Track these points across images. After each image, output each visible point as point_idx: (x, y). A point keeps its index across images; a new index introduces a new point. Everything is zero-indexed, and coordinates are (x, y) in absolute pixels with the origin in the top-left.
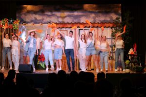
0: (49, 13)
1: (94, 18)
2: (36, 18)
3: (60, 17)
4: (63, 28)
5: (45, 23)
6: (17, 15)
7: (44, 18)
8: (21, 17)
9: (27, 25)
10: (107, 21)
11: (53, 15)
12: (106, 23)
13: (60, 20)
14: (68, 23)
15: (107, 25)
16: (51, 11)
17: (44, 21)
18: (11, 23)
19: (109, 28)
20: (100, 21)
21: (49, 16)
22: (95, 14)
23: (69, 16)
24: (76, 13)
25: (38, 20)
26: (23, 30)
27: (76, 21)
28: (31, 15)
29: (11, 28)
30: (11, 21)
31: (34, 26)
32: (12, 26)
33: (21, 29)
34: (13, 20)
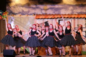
0: (34, 6)
1: (72, 10)
3: (44, 9)
4: (45, 18)
5: (30, 15)
6: (7, 8)
7: (29, 10)
9: (15, 16)
10: (83, 12)
11: (37, 8)
12: (82, 14)
13: (44, 12)
14: (50, 15)
15: (83, 16)
16: (36, 5)
17: (30, 13)
18: (1, 15)
19: (84, 19)
20: (77, 12)
21: (34, 8)
22: (73, 7)
23: (51, 8)
24: (57, 6)
25: (24, 12)
26: (12, 20)
27: (57, 13)
28: (19, 8)
29: (1, 19)
30: (1, 13)
31: (21, 17)
32: (1, 17)
33: (10, 19)
34: (3, 12)
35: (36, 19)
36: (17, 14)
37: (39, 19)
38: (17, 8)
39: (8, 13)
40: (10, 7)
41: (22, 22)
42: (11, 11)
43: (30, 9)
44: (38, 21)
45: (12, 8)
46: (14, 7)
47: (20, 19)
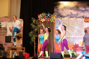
0: (83, 9)
2: (71, 13)
5: (79, 18)
6: (55, 10)
7: (78, 13)
8: (59, 12)
9: (63, 19)
11: (86, 10)
16: (85, 7)
17: (79, 15)
18: (49, 17)
21: (83, 11)
25: (73, 15)
26: (60, 23)
28: (67, 10)
29: (49, 22)
30: (49, 15)
31: (69, 20)
32: (49, 20)
33: (58, 22)
34: (50, 14)
35: (85, 22)
36: (65, 16)
37: (88, 22)
38: (65, 11)
39: (56, 15)
40: (58, 9)
41: (71, 25)
42: (59, 13)
43: (79, 11)
44: (87, 24)
45: (61, 11)
46: (62, 10)
47: (68, 22)
